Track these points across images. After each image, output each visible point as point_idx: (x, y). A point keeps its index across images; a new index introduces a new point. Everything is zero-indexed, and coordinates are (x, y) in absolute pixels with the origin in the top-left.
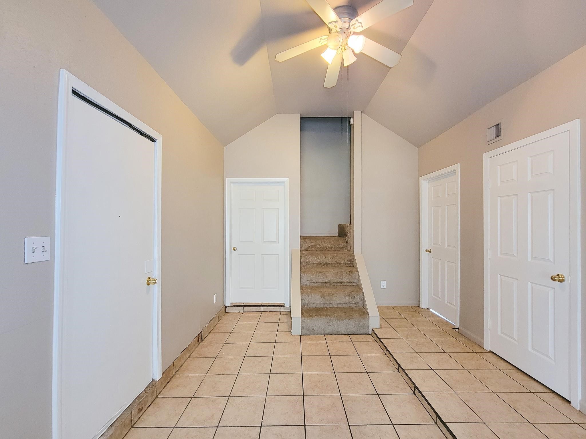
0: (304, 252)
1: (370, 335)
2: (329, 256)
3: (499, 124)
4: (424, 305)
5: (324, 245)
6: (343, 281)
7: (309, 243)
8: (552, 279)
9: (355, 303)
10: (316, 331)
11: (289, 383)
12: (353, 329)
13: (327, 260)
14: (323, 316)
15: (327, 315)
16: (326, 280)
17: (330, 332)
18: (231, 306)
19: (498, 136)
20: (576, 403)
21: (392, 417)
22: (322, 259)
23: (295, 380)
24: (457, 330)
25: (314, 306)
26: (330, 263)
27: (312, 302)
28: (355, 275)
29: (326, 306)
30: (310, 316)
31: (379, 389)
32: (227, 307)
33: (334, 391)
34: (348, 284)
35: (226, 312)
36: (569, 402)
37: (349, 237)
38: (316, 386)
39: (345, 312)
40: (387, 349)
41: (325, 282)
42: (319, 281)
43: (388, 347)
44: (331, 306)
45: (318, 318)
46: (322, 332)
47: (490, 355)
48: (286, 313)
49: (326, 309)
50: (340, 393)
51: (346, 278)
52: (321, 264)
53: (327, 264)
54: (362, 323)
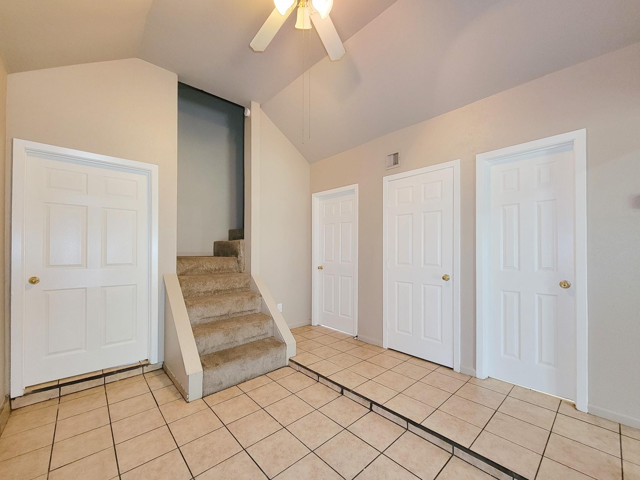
0: (183, 278)
1: (286, 366)
2: (221, 280)
3: (397, 153)
4: (315, 323)
5: (209, 267)
6: (244, 310)
7: (188, 266)
8: (443, 279)
9: (264, 335)
10: (224, 385)
11: (236, 474)
12: (271, 367)
13: (218, 286)
14: (234, 359)
15: (239, 357)
16: (223, 313)
17: (243, 379)
18: (25, 395)
19: (396, 163)
20: (457, 369)
21: (375, 445)
22: (211, 285)
23: (241, 465)
24: (356, 338)
25: (215, 350)
26: (222, 290)
27: (210, 346)
28: (258, 300)
29: (231, 346)
30: (217, 365)
31: (341, 422)
32: (14, 399)
33: (301, 452)
34: (250, 313)
35: (12, 410)
36: (452, 369)
37: (242, 255)
38: (276, 457)
39: (258, 348)
40: (319, 375)
41: (222, 315)
42: (213, 315)
43: (320, 372)
44: (235, 344)
45: (227, 364)
46: (233, 382)
47: (390, 351)
48: (155, 374)
49: (233, 350)
50: (310, 450)
51: (248, 306)
52: (211, 292)
53: (218, 291)
54: (279, 356)
